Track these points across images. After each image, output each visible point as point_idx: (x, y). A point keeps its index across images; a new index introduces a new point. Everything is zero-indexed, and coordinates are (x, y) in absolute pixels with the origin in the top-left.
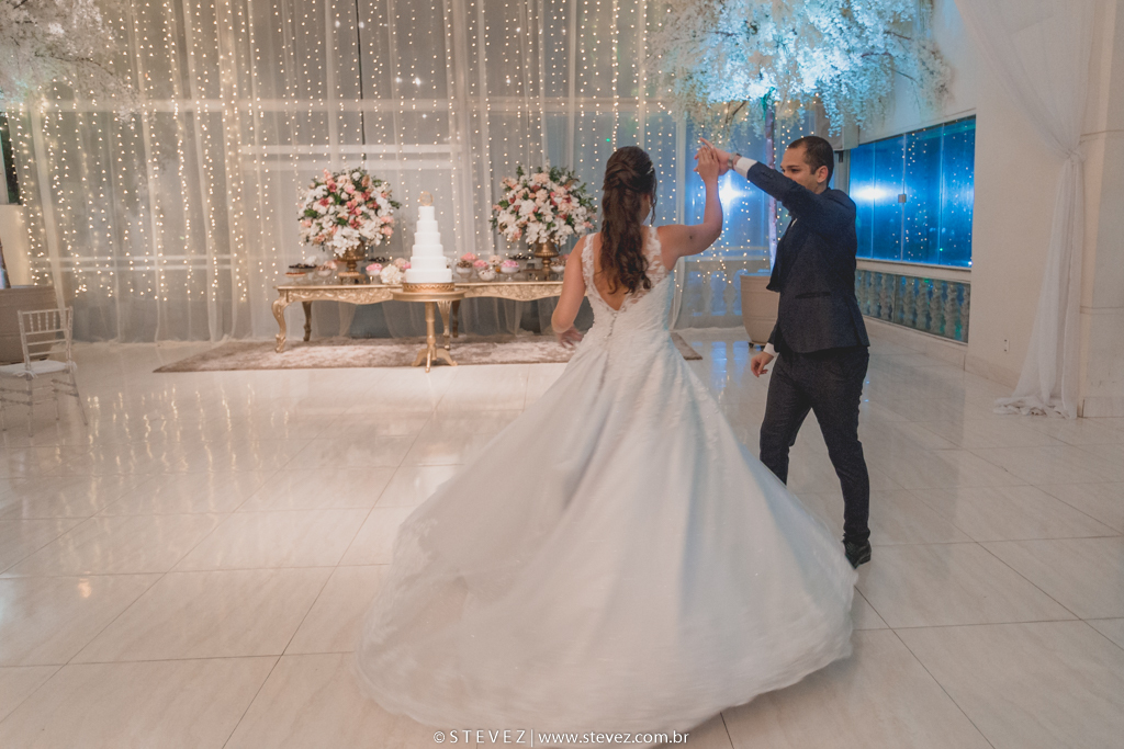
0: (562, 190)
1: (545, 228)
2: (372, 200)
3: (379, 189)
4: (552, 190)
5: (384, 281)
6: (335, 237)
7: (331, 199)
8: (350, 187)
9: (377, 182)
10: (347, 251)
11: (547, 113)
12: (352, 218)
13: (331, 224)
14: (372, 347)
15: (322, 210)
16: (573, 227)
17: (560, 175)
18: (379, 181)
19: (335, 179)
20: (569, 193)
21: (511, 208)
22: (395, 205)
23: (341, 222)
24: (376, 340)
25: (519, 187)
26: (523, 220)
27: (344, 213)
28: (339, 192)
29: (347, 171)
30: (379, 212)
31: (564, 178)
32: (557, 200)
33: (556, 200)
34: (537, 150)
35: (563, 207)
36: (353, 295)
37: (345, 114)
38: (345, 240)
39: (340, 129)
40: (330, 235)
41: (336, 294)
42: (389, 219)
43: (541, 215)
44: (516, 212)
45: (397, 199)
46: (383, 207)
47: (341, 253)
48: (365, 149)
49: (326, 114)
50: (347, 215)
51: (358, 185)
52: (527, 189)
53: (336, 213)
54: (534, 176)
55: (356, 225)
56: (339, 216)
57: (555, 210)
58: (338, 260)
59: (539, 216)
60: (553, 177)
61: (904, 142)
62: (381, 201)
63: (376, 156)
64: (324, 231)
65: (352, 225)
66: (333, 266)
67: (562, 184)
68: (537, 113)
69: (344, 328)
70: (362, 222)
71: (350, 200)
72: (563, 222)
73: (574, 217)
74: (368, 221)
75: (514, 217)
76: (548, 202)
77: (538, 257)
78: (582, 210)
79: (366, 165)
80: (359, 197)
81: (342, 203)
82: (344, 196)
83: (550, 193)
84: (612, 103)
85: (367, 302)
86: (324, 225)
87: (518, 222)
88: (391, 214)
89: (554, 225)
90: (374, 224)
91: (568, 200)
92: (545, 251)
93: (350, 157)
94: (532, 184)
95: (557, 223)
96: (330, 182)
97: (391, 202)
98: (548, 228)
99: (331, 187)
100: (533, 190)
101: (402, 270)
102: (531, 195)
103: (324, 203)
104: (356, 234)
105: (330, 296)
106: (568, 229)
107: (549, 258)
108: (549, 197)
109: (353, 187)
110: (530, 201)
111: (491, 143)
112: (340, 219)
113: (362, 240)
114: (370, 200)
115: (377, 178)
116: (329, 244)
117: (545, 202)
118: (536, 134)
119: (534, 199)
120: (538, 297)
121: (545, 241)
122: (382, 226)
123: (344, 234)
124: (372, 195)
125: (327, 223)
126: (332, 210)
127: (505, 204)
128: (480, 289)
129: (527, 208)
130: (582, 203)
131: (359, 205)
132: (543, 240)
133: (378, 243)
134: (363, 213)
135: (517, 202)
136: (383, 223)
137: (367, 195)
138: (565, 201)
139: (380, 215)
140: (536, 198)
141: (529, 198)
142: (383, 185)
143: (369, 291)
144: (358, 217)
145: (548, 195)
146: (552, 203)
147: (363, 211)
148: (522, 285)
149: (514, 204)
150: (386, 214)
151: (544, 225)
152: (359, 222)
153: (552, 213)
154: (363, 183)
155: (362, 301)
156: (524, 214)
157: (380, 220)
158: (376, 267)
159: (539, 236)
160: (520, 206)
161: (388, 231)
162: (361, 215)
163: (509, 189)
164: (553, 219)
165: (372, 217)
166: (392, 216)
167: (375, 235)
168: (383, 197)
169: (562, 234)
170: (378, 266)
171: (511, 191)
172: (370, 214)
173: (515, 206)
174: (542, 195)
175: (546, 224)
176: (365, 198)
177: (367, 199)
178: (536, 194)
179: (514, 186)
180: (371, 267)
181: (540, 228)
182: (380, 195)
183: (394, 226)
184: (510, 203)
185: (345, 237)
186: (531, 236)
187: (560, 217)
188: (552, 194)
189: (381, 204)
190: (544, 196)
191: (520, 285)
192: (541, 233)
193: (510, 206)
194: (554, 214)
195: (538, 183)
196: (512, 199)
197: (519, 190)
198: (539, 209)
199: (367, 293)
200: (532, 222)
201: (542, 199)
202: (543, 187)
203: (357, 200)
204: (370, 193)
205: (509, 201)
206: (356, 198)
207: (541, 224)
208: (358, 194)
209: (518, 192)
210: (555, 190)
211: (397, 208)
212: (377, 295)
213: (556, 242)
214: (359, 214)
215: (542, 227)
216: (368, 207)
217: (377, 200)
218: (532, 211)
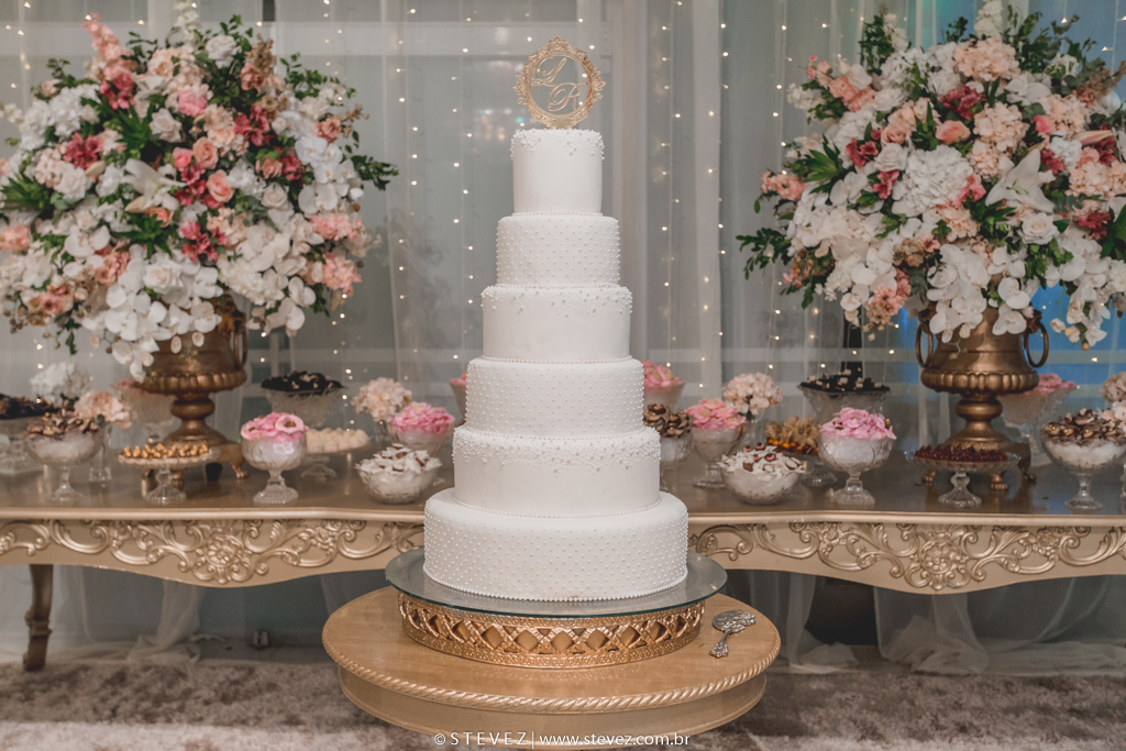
0: (1074, 110)
1: (1019, 268)
2: (280, 145)
3: (312, 107)
4: (1036, 107)
6: (115, 297)
7: (110, 141)
8: (190, 92)
12: (190, 217)
13: (102, 239)
15: (70, 180)
17: (1048, 50)
18: (312, 78)
19: (135, 60)
21: (857, 183)
22: (372, 172)
23: (149, 234)
25: (888, 97)
26: (917, 233)
27: (156, 192)
28: (142, 112)
30: (306, 193)
32: (1068, 149)
33: (1058, 147)
35: (1090, 179)
38: (157, 312)
40: (95, 285)
42: (344, 226)
43: (1001, 211)
44: (880, 198)
45: (378, 149)
46: (322, 176)
50: (171, 204)
51: (224, 84)
52: (922, 105)
55: (207, 248)
56: (138, 207)
57: (1057, 190)
59: (988, 217)
60: (1033, 56)
62: (312, 149)
64: (74, 272)
65: (191, 244)
70: (231, 233)
71: (187, 143)
74: (256, 233)
75: (873, 223)
76: (1034, 157)
80: (223, 133)
81: (154, 152)
83: (1031, 115)
86: (72, 246)
87: (895, 240)
88: (352, 207)
89: (1064, 258)
90: (280, 242)
92: (982, 370)
94: (943, 84)
95: (1070, 248)
97: (357, 161)
98: (1034, 270)
99: (116, 89)
100: (959, 107)
102: (947, 128)
103: (84, 155)
104: (205, 282)
108: (1032, 138)
109: (199, 89)
110: (946, 157)
112: (139, 218)
113: (226, 303)
114: (270, 146)
116: (89, 324)
117: (1016, 157)
119: (964, 146)
120: (996, 580)
121: (1017, 326)
122: (316, 253)
123: (151, 282)
124: (278, 125)
125: (83, 239)
126: (111, 180)
127: (822, 170)
128: (732, 539)
129: (931, 181)
131: (226, 163)
133: (296, 321)
134: (237, 199)
135: (890, 156)
136: (318, 239)
137: (260, 125)
138: (1095, 154)
139: (309, 210)
140: (974, 137)
141: (941, 142)
142: (327, 91)
143: (246, 534)
144: (215, 213)
145: (1028, 126)
146: (1047, 161)
147: (237, 191)
148: (924, 525)
149: (869, 168)
150: (332, 204)
151: (1015, 256)
152: (218, 235)
153: (1049, 206)
154: (248, 78)
155: (214, 575)
156: (921, 209)
157: (310, 227)
158: (279, 427)
159: (993, 303)
160: (901, 173)
161: (339, 274)
162: (230, 204)
163: (836, 108)
164: (1054, 230)
165: (273, 215)
166: (355, 214)
167: (286, 291)
168: (324, 136)
169: (1093, 296)
170: (288, 424)
171: (848, 116)
172: (266, 202)
173: (873, 177)
174: (1000, 128)
175: (1023, 253)
176: (250, 136)
177: (259, 142)
178: (971, 125)
179: (860, 93)
180: (260, 428)
181: (993, 270)
182: (313, 126)
183: (362, 253)
184: (846, 164)
185: (154, 297)
186: (957, 306)
187: (1077, 223)
188: (1038, 124)
189: (314, 165)
190: (1011, 133)
191: (914, 525)
192: (1001, 291)
193: (850, 177)
194: (1056, 211)
195: (971, 79)
196: (854, 146)
197: (887, 109)
198: (988, 185)
199: (238, 542)
200: (958, 240)
201: (1002, 147)
202: (994, 93)
203: (217, 144)
204: (271, 115)
205: (844, 155)
206: (211, 134)
207: (1000, 254)
208: (223, 119)
209: (883, 117)
210: (1047, 108)
211: (381, 185)
212: (278, 551)
213: (1068, 332)
214: (220, 199)
215: (1006, 262)
216: (260, 174)
217: (297, 146)
218: (955, 196)
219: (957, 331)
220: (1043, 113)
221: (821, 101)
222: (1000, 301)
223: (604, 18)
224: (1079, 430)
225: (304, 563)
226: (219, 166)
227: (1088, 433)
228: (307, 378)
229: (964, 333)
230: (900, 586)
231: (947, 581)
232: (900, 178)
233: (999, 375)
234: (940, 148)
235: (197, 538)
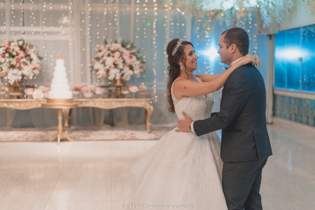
0: (128, 53)
2: (29, 55)
3: (32, 50)
4: (123, 52)
5: (35, 97)
6: (9, 74)
7: (7, 55)
8: (17, 49)
9: (31, 46)
10: (15, 82)
11: (120, 12)
12: (18, 65)
13: (7, 67)
15: (2, 60)
16: (133, 71)
17: (127, 44)
19: (9, 44)
21: (101, 61)
22: (40, 58)
23: (12, 67)
25: (105, 50)
26: (107, 67)
27: (14, 62)
28: (11, 51)
29: (15, 40)
30: (32, 62)
31: (129, 46)
32: (126, 57)
34: (115, 31)
35: (128, 61)
36: (18, 105)
37: (14, 11)
38: (14, 76)
39: (11, 18)
40: (7, 74)
41: (8, 104)
42: (37, 66)
44: (104, 63)
45: (41, 55)
46: (34, 59)
47: (12, 83)
48: (25, 29)
49: (4, 10)
51: (22, 48)
52: (109, 51)
53: (10, 62)
54: (113, 45)
55: (20, 68)
56: (12, 63)
57: (124, 62)
58: (9, 86)
59: (116, 65)
60: (123, 46)
61: (302, 30)
62: (33, 56)
63: (30, 33)
64: (3, 71)
65: (18, 68)
66: (7, 89)
67: (127, 49)
68: (115, 13)
69: (10, 122)
70: (23, 67)
71: (17, 55)
72: (128, 69)
73: (134, 66)
74: (26, 66)
75: (102, 66)
78: (138, 62)
79: (25, 37)
80: (22, 54)
81: (13, 57)
82: (14, 53)
84: (153, 8)
85: (25, 108)
86: (3, 68)
87: (105, 68)
88: (38, 63)
89: (124, 70)
90: (29, 68)
91: (131, 57)
92: (118, 83)
93: (16, 33)
94: (112, 49)
96: (7, 46)
97: (38, 57)
98: (120, 72)
99: (8, 48)
100: (113, 52)
101: (44, 92)
102: (112, 54)
103: (4, 56)
104: (20, 73)
105: (5, 105)
106: (131, 72)
107: (120, 87)
108: (121, 56)
109: (19, 49)
111: (90, 27)
112: (12, 65)
113: (23, 76)
114: (27, 56)
115: (32, 44)
116: (5, 78)
117: (119, 58)
118: (114, 23)
119: (113, 57)
120: (115, 107)
122: (34, 69)
124: (28, 53)
125: (5, 67)
126: (8, 60)
127: (98, 59)
128: (84, 103)
129: (109, 61)
130: (138, 59)
131: (22, 58)
132: (118, 78)
133: (31, 78)
134: (24, 62)
135: (105, 58)
139: (33, 64)
142: (34, 47)
144: (21, 64)
146: (123, 59)
149: (103, 59)
150: (35, 63)
153: (123, 64)
154: (25, 47)
155: (22, 108)
156: (108, 64)
157: (33, 66)
158: (30, 90)
161: (37, 72)
163: (100, 51)
164: (123, 67)
167: (30, 74)
168: (35, 54)
169: (127, 75)
172: (27, 63)
175: (119, 70)
176: (25, 54)
178: (114, 54)
179: (103, 49)
182: (33, 53)
183: (39, 69)
185: (14, 74)
186: (112, 76)
187: (127, 66)
188: (122, 54)
190: (118, 55)
191: (106, 100)
195: (116, 48)
196: (101, 56)
197: (105, 52)
198: (116, 61)
199: (25, 104)
200: (112, 68)
201: (117, 57)
202: (118, 50)
203: (21, 56)
206: (20, 54)
211: (41, 60)
212: (30, 105)
213: (124, 79)
214: (22, 62)
215: (117, 71)
216: (26, 59)
217: (31, 56)
218: (112, 63)
222: (116, 75)
225: (33, 106)
228: (31, 86)
229: (113, 79)
232: (106, 60)
234: (111, 57)
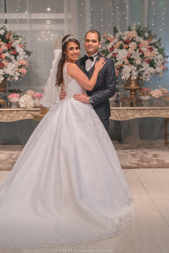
0: (146, 43)
1: (136, 68)
2: (13, 48)
3: (18, 42)
4: (140, 43)
5: (22, 106)
9: (16, 37)
14: (10, 152)
17: (143, 32)
18: (17, 36)
20: (150, 45)
22: (28, 53)
24: (11, 146)
25: (116, 40)
26: (120, 63)
30: (18, 57)
31: (147, 35)
32: (144, 49)
33: (142, 49)
34: (123, 17)
35: (148, 54)
42: (24, 62)
43: (133, 59)
44: (114, 57)
45: (29, 49)
46: (20, 54)
48: (7, 16)
51: (3, 38)
52: (121, 41)
54: (127, 33)
55: (2, 66)
57: (142, 56)
59: (131, 61)
60: (139, 34)
62: (19, 49)
63: (14, 21)
67: (145, 38)
70: (6, 64)
72: (148, 65)
73: (155, 61)
74: (10, 63)
76: (138, 51)
77: (128, 89)
78: (160, 56)
80: (4, 47)
83: (138, 44)
85: (9, 120)
88: (26, 59)
89: (142, 67)
90: (14, 65)
91: (151, 50)
92: (133, 86)
94: (125, 38)
95: (144, 65)
97: (26, 51)
98: (138, 69)
100: (127, 42)
101: (34, 98)
102: (125, 46)
104: (1, 72)
106: (152, 70)
107: (135, 90)
108: (138, 47)
110: (124, 50)
111: (92, 12)
113: (6, 76)
115: (16, 34)
117: (135, 50)
119: (127, 49)
120: (131, 118)
121: (135, 78)
122: (20, 67)
124: (13, 45)
127: (105, 53)
129: (122, 55)
130: (160, 51)
131: (4, 52)
133: (17, 78)
134: (6, 58)
135: (116, 50)
136: (20, 65)
137: (10, 45)
138: (149, 50)
139: (18, 60)
140: (129, 47)
141: (124, 48)
142: (20, 39)
143: (10, 113)
144: (3, 60)
145: (137, 45)
146: (140, 51)
147: (6, 57)
148: (120, 109)
149: (113, 52)
150: (22, 59)
151: (135, 67)
152: (4, 64)
153: (140, 59)
154: (7, 37)
155: (5, 120)
156: (121, 59)
157: (18, 63)
158: (16, 95)
159: (131, 74)
160: (117, 53)
161: (24, 70)
162: (5, 59)
163: (108, 42)
164: (141, 62)
165: (13, 61)
166: (26, 60)
167: (15, 73)
168: (20, 47)
169: (147, 73)
170: (17, 95)
171: (110, 43)
172: (11, 58)
173: (113, 54)
174: (133, 46)
175: (136, 66)
176: (8, 47)
177: (10, 48)
178: (128, 45)
179: (112, 40)
180: (12, 96)
181: (132, 69)
182: (18, 45)
183: (27, 67)
184: (109, 52)
186: (126, 75)
187: (146, 61)
188: (139, 45)
189: (19, 52)
190: (134, 47)
191: (118, 109)
192: (132, 72)
193: (110, 54)
194: (142, 59)
195: (130, 37)
196: (110, 49)
197: (116, 42)
198: (131, 55)
199: (9, 114)
200: (126, 64)
201: (133, 49)
202: (133, 40)
203: (3, 49)
204: (12, 44)
205: (109, 50)
206: (2, 47)
207: (133, 66)
208: (4, 44)
209: (115, 44)
210: (141, 42)
211: (29, 55)
212: (16, 116)
213: (143, 79)
214: (4, 58)
216: (10, 54)
217: (16, 49)
218: (126, 57)
219: (125, 79)
220: (141, 43)
221: (106, 41)
222: (132, 74)
223: (69, 23)
224: (144, 94)
225: (20, 117)
226: (3, 52)
227: (145, 94)
228: (16, 90)
229: (127, 79)
230: (116, 119)
231: (123, 118)
232: (117, 54)
233: (135, 87)
234: (124, 49)
235: (2, 114)
